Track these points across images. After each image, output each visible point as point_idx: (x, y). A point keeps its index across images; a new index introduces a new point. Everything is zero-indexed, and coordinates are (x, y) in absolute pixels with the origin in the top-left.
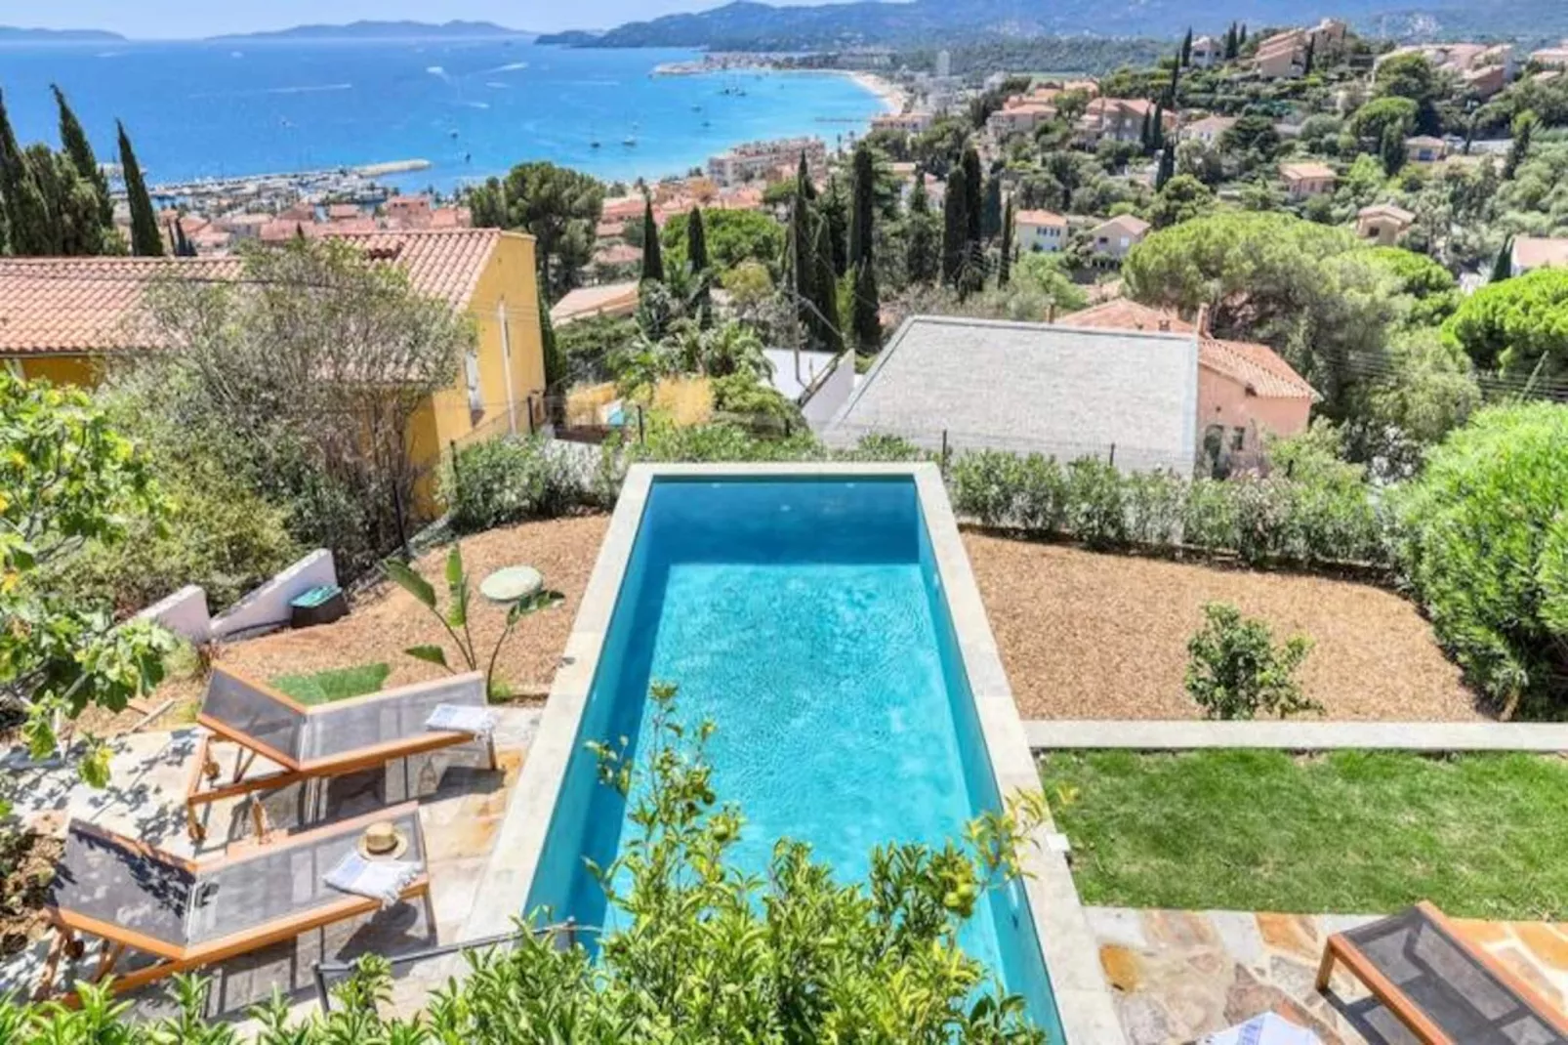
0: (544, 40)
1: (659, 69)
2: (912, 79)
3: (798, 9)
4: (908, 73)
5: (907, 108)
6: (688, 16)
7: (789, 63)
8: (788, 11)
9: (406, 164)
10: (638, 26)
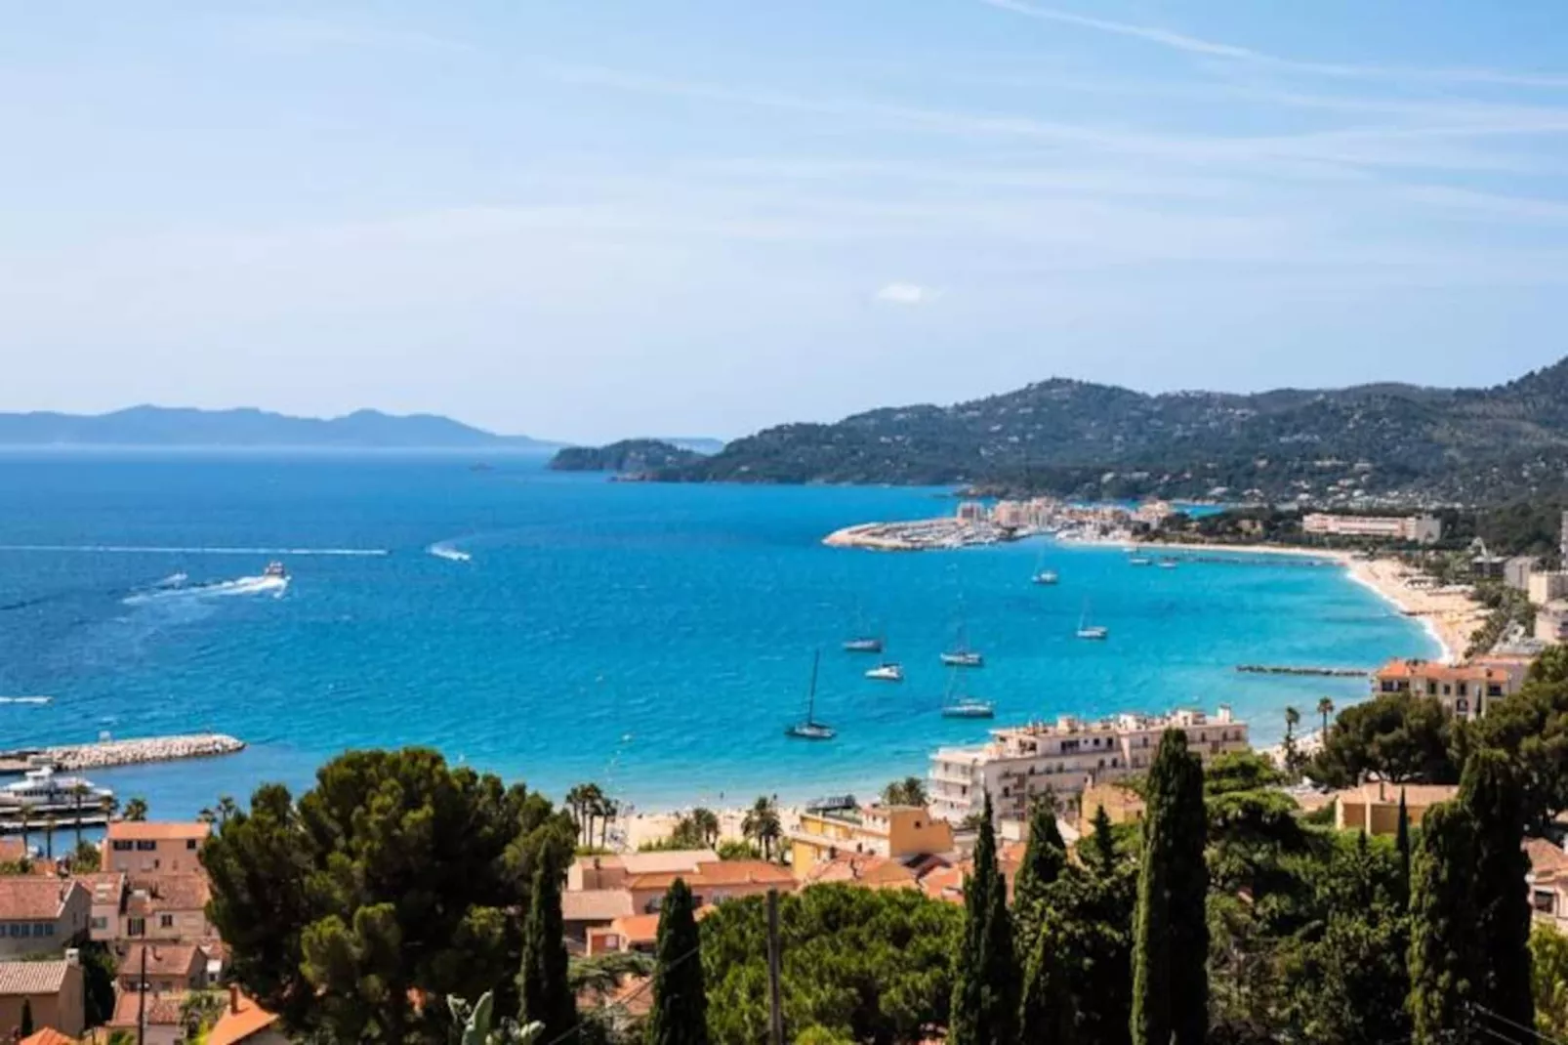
0: (575, 459)
1: (842, 536)
2: (1497, 571)
3: (1205, 400)
4: (1486, 557)
5: (1481, 643)
6: (927, 414)
7: (1177, 524)
8: (1178, 406)
9: (180, 744)
10: (807, 434)
